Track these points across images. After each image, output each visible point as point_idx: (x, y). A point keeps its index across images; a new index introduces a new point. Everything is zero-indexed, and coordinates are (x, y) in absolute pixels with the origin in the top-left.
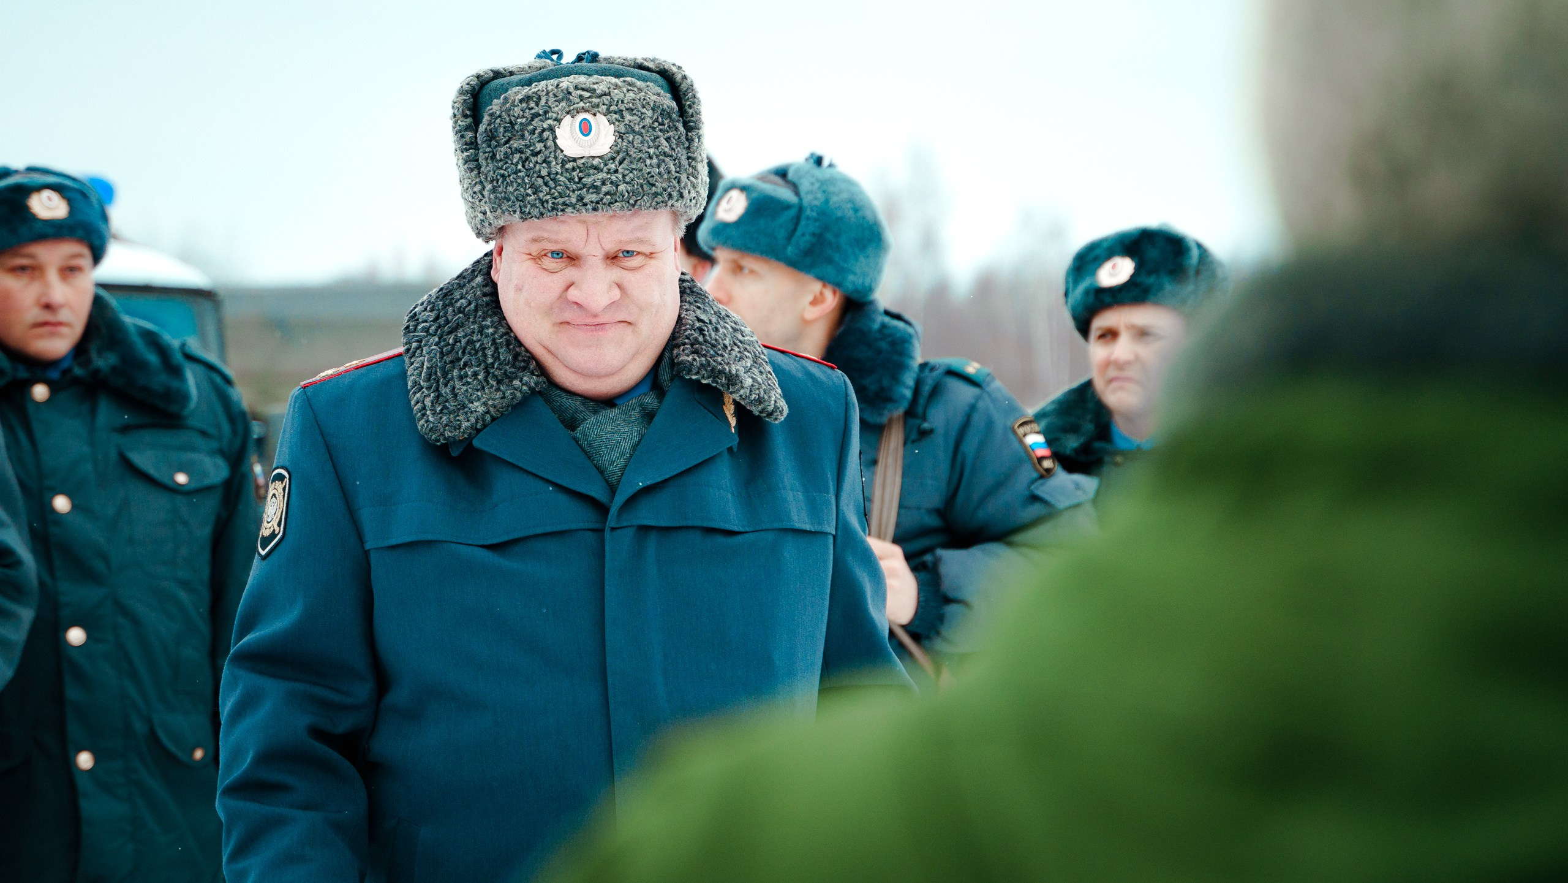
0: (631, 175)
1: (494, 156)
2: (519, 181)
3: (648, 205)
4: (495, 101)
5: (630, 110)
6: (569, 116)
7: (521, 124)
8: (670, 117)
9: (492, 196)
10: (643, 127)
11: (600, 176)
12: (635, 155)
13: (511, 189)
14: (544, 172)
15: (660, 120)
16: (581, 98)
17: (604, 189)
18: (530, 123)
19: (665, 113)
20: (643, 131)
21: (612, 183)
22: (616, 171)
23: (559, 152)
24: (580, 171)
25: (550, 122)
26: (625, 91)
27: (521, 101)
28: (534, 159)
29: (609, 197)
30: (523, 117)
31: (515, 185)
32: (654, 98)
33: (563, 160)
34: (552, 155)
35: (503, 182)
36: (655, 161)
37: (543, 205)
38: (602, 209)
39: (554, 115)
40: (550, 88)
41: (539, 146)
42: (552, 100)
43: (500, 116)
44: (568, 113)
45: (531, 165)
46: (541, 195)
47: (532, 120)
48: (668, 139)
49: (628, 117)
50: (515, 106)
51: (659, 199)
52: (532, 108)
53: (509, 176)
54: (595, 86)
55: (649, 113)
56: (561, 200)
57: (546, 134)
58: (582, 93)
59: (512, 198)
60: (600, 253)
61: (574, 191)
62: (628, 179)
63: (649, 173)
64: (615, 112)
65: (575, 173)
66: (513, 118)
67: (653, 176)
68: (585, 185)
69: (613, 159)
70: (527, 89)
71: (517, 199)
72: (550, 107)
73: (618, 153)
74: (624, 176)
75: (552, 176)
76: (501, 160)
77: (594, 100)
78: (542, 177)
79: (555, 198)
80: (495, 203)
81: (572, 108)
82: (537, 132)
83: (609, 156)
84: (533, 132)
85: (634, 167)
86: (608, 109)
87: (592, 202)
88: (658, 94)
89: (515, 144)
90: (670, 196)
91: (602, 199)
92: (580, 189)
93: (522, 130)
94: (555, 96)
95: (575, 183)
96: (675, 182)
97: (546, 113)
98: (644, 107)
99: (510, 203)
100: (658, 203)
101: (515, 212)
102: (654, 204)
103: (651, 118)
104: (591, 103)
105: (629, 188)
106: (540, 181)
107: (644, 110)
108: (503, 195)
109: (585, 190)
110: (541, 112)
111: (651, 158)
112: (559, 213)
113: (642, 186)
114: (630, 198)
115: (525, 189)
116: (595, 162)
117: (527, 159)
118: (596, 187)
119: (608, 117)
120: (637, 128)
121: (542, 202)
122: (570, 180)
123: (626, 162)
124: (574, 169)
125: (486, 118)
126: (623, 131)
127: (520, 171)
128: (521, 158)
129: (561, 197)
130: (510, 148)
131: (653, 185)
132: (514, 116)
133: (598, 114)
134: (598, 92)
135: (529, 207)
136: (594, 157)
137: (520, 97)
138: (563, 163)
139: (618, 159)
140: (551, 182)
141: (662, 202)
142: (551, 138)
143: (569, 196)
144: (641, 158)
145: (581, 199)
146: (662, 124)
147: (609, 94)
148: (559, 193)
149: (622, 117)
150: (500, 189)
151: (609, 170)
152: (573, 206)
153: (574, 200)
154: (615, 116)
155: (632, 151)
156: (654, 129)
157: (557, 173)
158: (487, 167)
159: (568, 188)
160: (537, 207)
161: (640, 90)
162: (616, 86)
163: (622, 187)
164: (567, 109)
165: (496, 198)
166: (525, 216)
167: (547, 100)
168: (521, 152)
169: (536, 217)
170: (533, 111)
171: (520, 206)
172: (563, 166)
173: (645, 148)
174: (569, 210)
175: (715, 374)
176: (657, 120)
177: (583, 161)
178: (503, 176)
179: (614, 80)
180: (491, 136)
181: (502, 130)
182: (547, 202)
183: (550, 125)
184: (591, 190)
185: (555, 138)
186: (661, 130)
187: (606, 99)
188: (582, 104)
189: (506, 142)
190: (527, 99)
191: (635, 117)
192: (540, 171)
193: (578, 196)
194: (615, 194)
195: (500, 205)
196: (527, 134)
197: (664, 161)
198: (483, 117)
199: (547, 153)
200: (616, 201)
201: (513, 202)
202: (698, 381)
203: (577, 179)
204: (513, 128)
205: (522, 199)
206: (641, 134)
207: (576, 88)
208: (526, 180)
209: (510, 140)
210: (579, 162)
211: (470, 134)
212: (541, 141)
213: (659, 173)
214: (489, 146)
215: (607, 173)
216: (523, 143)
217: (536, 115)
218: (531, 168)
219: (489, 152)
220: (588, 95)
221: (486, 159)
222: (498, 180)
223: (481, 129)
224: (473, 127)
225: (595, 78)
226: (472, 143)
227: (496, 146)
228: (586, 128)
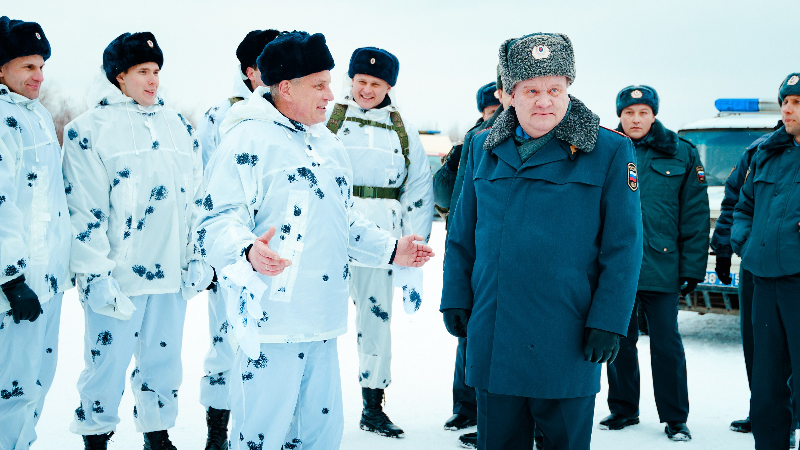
0: (555, 64)
1: (513, 61)
2: (521, 68)
3: (560, 73)
4: (513, 45)
5: (554, 45)
6: (536, 47)
7: (521, 50)
8: (565, 48)
9: (512, 74)
10: (558, 50)
11: (546, 64)
12: (556, 58)
13: (518, 71)
14: (529, 64)
15: (563, 48)
16: (539, 41)
17: (547, 68)
18: (524, 50)
19: (565, 47)
20: (558, 51)
21: (549, 66)
22: (551, 63)
23: (533, 58)
24: (540, 63)
25: (530, 49)
26: (552, 39)
27: (521, 44)
28: (525, 61)
29: (548, 71)
30: (522, 48)
31: (520, 69)
32: (561, 41)
33: (534, 60)
34: (531, 59)
35: (516, 69)
36: (562, 60)
37: (528, 75)
38: (547, 74)
39: (531, 47)
40: (530, 39)
41: (527, 57)
42: (530, 42)
43: (514, 49)
44: (535, 46)
45: (525, 62)
46: (528, 71)
47: (524, 49)
48: (565, 54)
49: (554, 47)
50: (519, 45)
51: (564, 72)
52: (524, 45)
53: (518, 67)
54: (543, 38)
55: (560, 46)
56: (534, 72)
57: (529, 53)
58: (539, 39)
59: (519, 73)
60: (546, 90)
61: (538, 69)
62: (554, 65)
63: (560, 63)
64: (550, 45)
65: (538, 64)
66: (518, 49)
67: (561, 64)
68: (541, 67)
69: (550, 59)
70: (522, 40)
71: (520, 74)
72: (530, 44)
73: (551, 57)
74: (553, 64)
75: (531, 65)
76: (515, 62)
77: (543, 41)
78: (528, 66)
79: (532, 72)
80: (513, 76)
81: (536, 44)
82: (526, 52)
83: (548, 58)
84: (525, 53)
85: (556, 61)
86: (547, 44)
87: (543, 72)
88: (562, 41)
89: (519, 57)
90: (567, 71)
91: (546, 71)
92: (540, 68)
93: (521, 52)
94: (531, 41)
95: (538, 67)
96: (568, 67)
97: (529, 46)
98: (558, 44)
99: (518, 75)
100: (563, 73)
101: (519, 78)
102: (562, 73)
103: (560, 48)
104: (542, 42)
105: (555, 68)
106: (527, 67)
107: (558, 45)
108: (516, 73)
109: (541, 69)
110: (527, 46)
111: (561, 59)
112: (533, 77)
113: (558, 67)
114: (555, 71)
115: (523, 70)
116: (544, 60)
117: (523, 61)
118: (545, 68)
119: (548, 46)
120: (556, 50)
121: (528, 73)
122: (536, 66)
123: (553, 60)
124: (538, 63)
125: (510, 50)
126: (552, 51)
127: (521, 65)
128: (521, 61)
129: (534, 71)
130: (518, 58)
131: (562, 67)
132: (519, 48)
133: (544, 46)
134: (544, 39)
135: (524, 76)
136: (544, 59)
137: (520, 42)
138: (534, 61)
139: (551, 59)
140: (531, 67)
141: (564, 73)
142: (530, 54)
143: (536, 71)
144: (558, 59)
145: (540, 71)
146: (563, 50)
147: (548, 40)
148: (533, 70)
149: (552, 47)
150: (515, 71)
151: (548, 62)
152: (538, 74)
153: (538, 72)
154: (549, 46)
155: (555, 57)
156: (561, 51)
157: (533, 64)
158: (511, 66)
159: (536, 68)
160: (527, 75)
161: (557, 39)
162: (549, 38)
163: (553, 67)
164: (535, 45)
165: (514, 74)
166: (523, 79)
167: (529, 43)
168: (521, 59)
169: (526, 79)
170: (524, 46)
171: (521, 76)
172: (534, 62)
173: (559, 56)
174: (537, 75)
175: (565, 137)
176: (562, 48)
177: (540, 60)
178: (516, 67)
179: (549, 36)
180: (512, 55)
181: (515, 53)
182: (530, 73)
183: (530, 50)
184: (543, 69)
185: (532, 53)
186: (563, 51)
187: (547, 41)
188: (539, 43)
189: (517, 57)
190: (523, 42)
191: (555, 47)
192: (527, 64)
193: (539, 71)
194: (550, 70)
195: (515, 77)
196: (523, 53)
197: (564, 60)
198: (509, 51)
199: (529, 58)
200: (551, 72)
201: (519, 75)
202: (560, 139)
203: (539, 65)
204: (518, 52)
205: (522, 73)
206: (557, 52)
207: (538, 38)
208: (523, 67)
209: (518, 56)
210: (539, 60)
211: (505, 58)
212: (527, 55)
213: (563, 64)
214: (511, 59)
215: (548, 63)
216: (522, 56)
217: (526, 47)
218: (525, 64)
219: (511, 61)
220: (541, 40)
221: (510, 63)
222: (514, 69)
223: (508, 54)
224: (506, 55)
225: (543, 35)
226: (505, 60)
227: (513, 59)
228: (541, 50)
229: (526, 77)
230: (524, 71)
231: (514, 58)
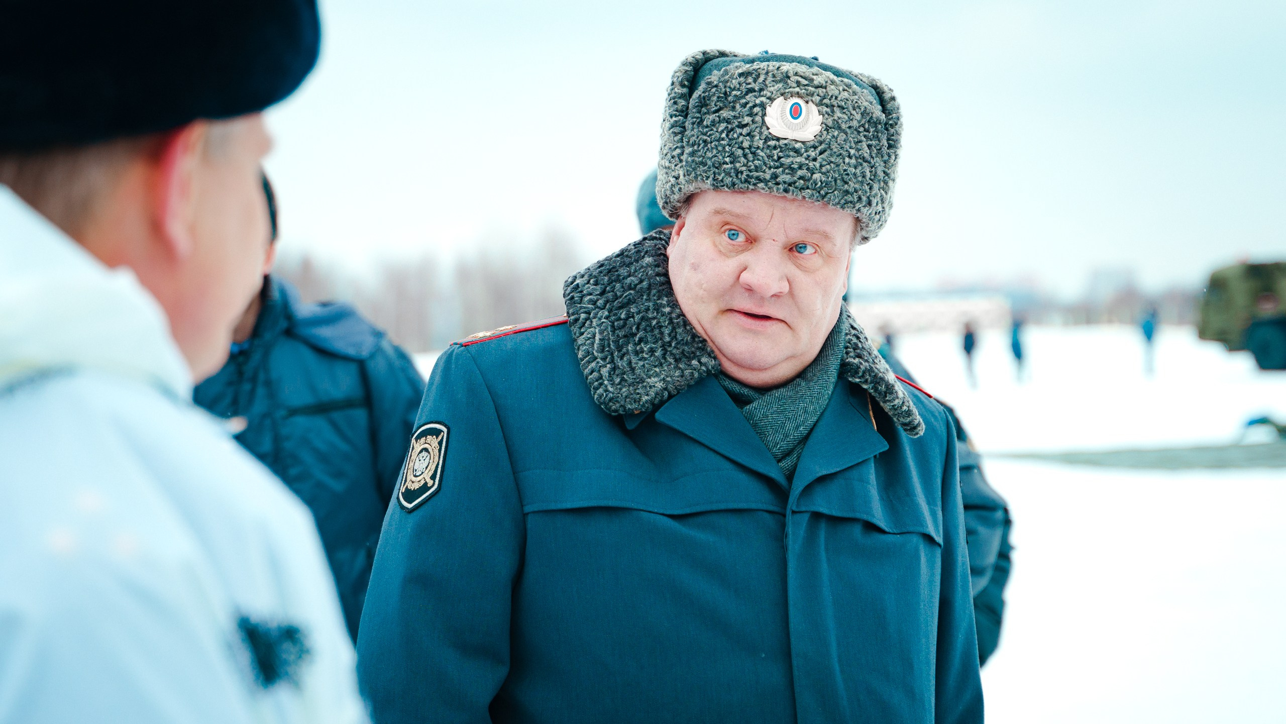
0: (828, 166)
1: (702, 121)
3: (836, 200)
4: (716, 72)
5: (842, 108)
6: (782, 98)
7: (736, 96)
8: (877, 127)
9: (690, 159)
10: (849, 127)
11: (798, 159)
12: (835, 150)
13: (709, 155)
14: (746, 144)
15: (867, 127)
16: (798, 83)
17: (800, 173)
18: (743, 97)
19: (874, 123)
20: (848, 131)
21: (808, 169)
22: (815, 160)
23: (764, 128)
24: (781, 151)
25: (764, 99)
26: (841, 89)
27: (741, 75)
28: (739, 131)
29: (802, 181)
30: (739, 89)
31: (715, 151)
32: (867, 103)
33: (767, 136)
34: (758, 130)
35: (704, 147)
36: (853, 161)
37: (737, 176)
38: (794, 191)
39: (769, 94)
40: (770, 68)
41: (747, 120)
42: (770, 79)
43: (716, 86)
44: (782, 94)
45: (735, 136)
46: (738, 165)
47: (746, 94)
48: (869, 146)
49: (838, 114)
50: (734, 78)
51: (848, 198)
52: (749, 84)
53: (711, 142)
54: (814, 76)
55: (858, 117)
57: (756, 110)
58: (800, 79)
59: (709, 164)
60: (780, 238)
61: (769, 168)
62: (824, 169)
63: (845, 170)
64: (827, 105)
65: (775, 151)
66: (728, 90)
67: (848, 175)
68: (782, 165)
69: (815, 147)
72: (766, 85)
73: (821, 143)
74: (821, 166)
76: (707, 127)
77: (810, 88)
78: (743, 149)
79: (750, 171)
81: (787, 91)
82: (748, 106)
83: (812, 143)
84: (744, 105)
85: (833, 160)
86: (821, 101)
87: (785, 182)
88: (872, 102)
89: (725, 114)
90: (861, 199)
91: (795, 182)
92: (777, 168)
93: (734, 102)
94: (774, 76)
95: (774, 160)
97: (761, 90)
98: (854, 109)
99: (705, 168)
100: (846, 202)
101: (708, 178)
102: (842, 201)
103: (859, 121)
104: (806, 90)
105: (823, 179)
106: (740, 152)
107: (854, 112)
108: (700, 159)
109: (781, 169)
110: (757, 88)
111: (850, 157)
112: (750, 187)
113: (835, 181)
114: (821, 188)
115: (724, 157)
116: (798, 145)
117: (732, 129)
118: (792, 169)
119: (820, 108)
120: (844, 126)
121: (738, 172)
122: (769, 156)
124: (775, 148)
125: (703, 88)
126: (831, 124)
127: (723, 139)
128: (727, 127)
129: (757, 171)
130: (719, 117)
131: (846, 183)
132: (730, 88)
133: (810, 102)
134: (816, 83)
135: (723, 175)
136: (797, 141)
137: (740, 71)
138: (767, 139)
140: (750, 155)
141: (852, 202)
142: (760, 114)
143: (764, 172)
144: (840, 154)
145: (775, 176)
146: (868, 131)
147: (825, 88)
148: (756, 167)
149: (833, 112)
150: (700, 153)
151: (809, 156)
152: (765, 181)
153: (768, 177)
154: (825, 109)
155: (834, 146)
156: (859, 132)
157: (758, 148)
158: (693, 133)
159: (765, 164)
160: (731, 177)
161: (855, 93)
162: (833, 82)
163: (817, 176)
164: (782, 91)
165: (693, 162)
166: (719, 184)
167: (766, 79)
168: (729, 123)
169: (727, 186)
170: (749, 87)
171: (714, 173)
172: (765, 142)
173: (847, 147)
174: (761, 185)
176: (863, 125)
177: (786, 142)
178: (705, 141)
179: (832, 76)
180: (703, 103)
181: (715, 99)
182: (742, 173)
183: (762, 102)
184: (787, 171)
185: (764, 115)
186: (865, 136)
187: (821, 91)
188: (797, 89)
189: (717, 111)
190: (748, 73)
191: (845, 116)
192: (742, 142)
193: (773, 174)
194: (809, 180)
195: (695, 169)
196: (738, 106)
197: (861, 164)
198: (700, 87)
199: (754, 126)
200: (808, 187)
203: (775, 157)
204: (726, 99)
205: (718, 166)
206: (846, 133)
207: (796, 74)
208: (727, 148)
209: (720, 109)
210: (782, 142)
211: (682, 102)
212: (750, 115)
213: (855, 174)
214: (699, 112)
215: (806, 159)
216: (733, 114)
217: (751, 90)
218: (734, 139)
219: (698, 118)
220: (806, 82)
221: (693, 123)
222: (699, 145)
223: (696, 95)
224: (687, 96)
225: (815, 69)
226: (682, 111)
227: (705, 113)
228: (796, 112)
229: (728, 180)
230: (727, 160)
231: (708, 113)
